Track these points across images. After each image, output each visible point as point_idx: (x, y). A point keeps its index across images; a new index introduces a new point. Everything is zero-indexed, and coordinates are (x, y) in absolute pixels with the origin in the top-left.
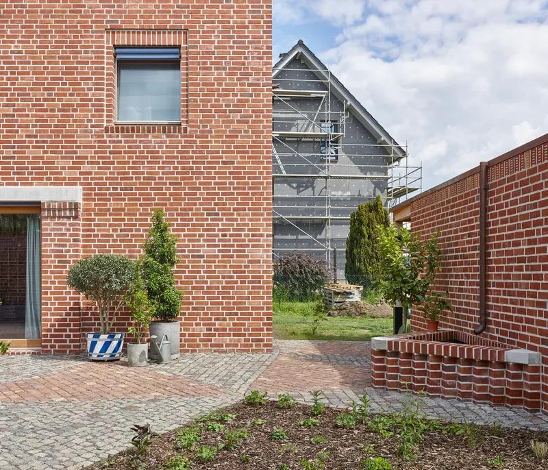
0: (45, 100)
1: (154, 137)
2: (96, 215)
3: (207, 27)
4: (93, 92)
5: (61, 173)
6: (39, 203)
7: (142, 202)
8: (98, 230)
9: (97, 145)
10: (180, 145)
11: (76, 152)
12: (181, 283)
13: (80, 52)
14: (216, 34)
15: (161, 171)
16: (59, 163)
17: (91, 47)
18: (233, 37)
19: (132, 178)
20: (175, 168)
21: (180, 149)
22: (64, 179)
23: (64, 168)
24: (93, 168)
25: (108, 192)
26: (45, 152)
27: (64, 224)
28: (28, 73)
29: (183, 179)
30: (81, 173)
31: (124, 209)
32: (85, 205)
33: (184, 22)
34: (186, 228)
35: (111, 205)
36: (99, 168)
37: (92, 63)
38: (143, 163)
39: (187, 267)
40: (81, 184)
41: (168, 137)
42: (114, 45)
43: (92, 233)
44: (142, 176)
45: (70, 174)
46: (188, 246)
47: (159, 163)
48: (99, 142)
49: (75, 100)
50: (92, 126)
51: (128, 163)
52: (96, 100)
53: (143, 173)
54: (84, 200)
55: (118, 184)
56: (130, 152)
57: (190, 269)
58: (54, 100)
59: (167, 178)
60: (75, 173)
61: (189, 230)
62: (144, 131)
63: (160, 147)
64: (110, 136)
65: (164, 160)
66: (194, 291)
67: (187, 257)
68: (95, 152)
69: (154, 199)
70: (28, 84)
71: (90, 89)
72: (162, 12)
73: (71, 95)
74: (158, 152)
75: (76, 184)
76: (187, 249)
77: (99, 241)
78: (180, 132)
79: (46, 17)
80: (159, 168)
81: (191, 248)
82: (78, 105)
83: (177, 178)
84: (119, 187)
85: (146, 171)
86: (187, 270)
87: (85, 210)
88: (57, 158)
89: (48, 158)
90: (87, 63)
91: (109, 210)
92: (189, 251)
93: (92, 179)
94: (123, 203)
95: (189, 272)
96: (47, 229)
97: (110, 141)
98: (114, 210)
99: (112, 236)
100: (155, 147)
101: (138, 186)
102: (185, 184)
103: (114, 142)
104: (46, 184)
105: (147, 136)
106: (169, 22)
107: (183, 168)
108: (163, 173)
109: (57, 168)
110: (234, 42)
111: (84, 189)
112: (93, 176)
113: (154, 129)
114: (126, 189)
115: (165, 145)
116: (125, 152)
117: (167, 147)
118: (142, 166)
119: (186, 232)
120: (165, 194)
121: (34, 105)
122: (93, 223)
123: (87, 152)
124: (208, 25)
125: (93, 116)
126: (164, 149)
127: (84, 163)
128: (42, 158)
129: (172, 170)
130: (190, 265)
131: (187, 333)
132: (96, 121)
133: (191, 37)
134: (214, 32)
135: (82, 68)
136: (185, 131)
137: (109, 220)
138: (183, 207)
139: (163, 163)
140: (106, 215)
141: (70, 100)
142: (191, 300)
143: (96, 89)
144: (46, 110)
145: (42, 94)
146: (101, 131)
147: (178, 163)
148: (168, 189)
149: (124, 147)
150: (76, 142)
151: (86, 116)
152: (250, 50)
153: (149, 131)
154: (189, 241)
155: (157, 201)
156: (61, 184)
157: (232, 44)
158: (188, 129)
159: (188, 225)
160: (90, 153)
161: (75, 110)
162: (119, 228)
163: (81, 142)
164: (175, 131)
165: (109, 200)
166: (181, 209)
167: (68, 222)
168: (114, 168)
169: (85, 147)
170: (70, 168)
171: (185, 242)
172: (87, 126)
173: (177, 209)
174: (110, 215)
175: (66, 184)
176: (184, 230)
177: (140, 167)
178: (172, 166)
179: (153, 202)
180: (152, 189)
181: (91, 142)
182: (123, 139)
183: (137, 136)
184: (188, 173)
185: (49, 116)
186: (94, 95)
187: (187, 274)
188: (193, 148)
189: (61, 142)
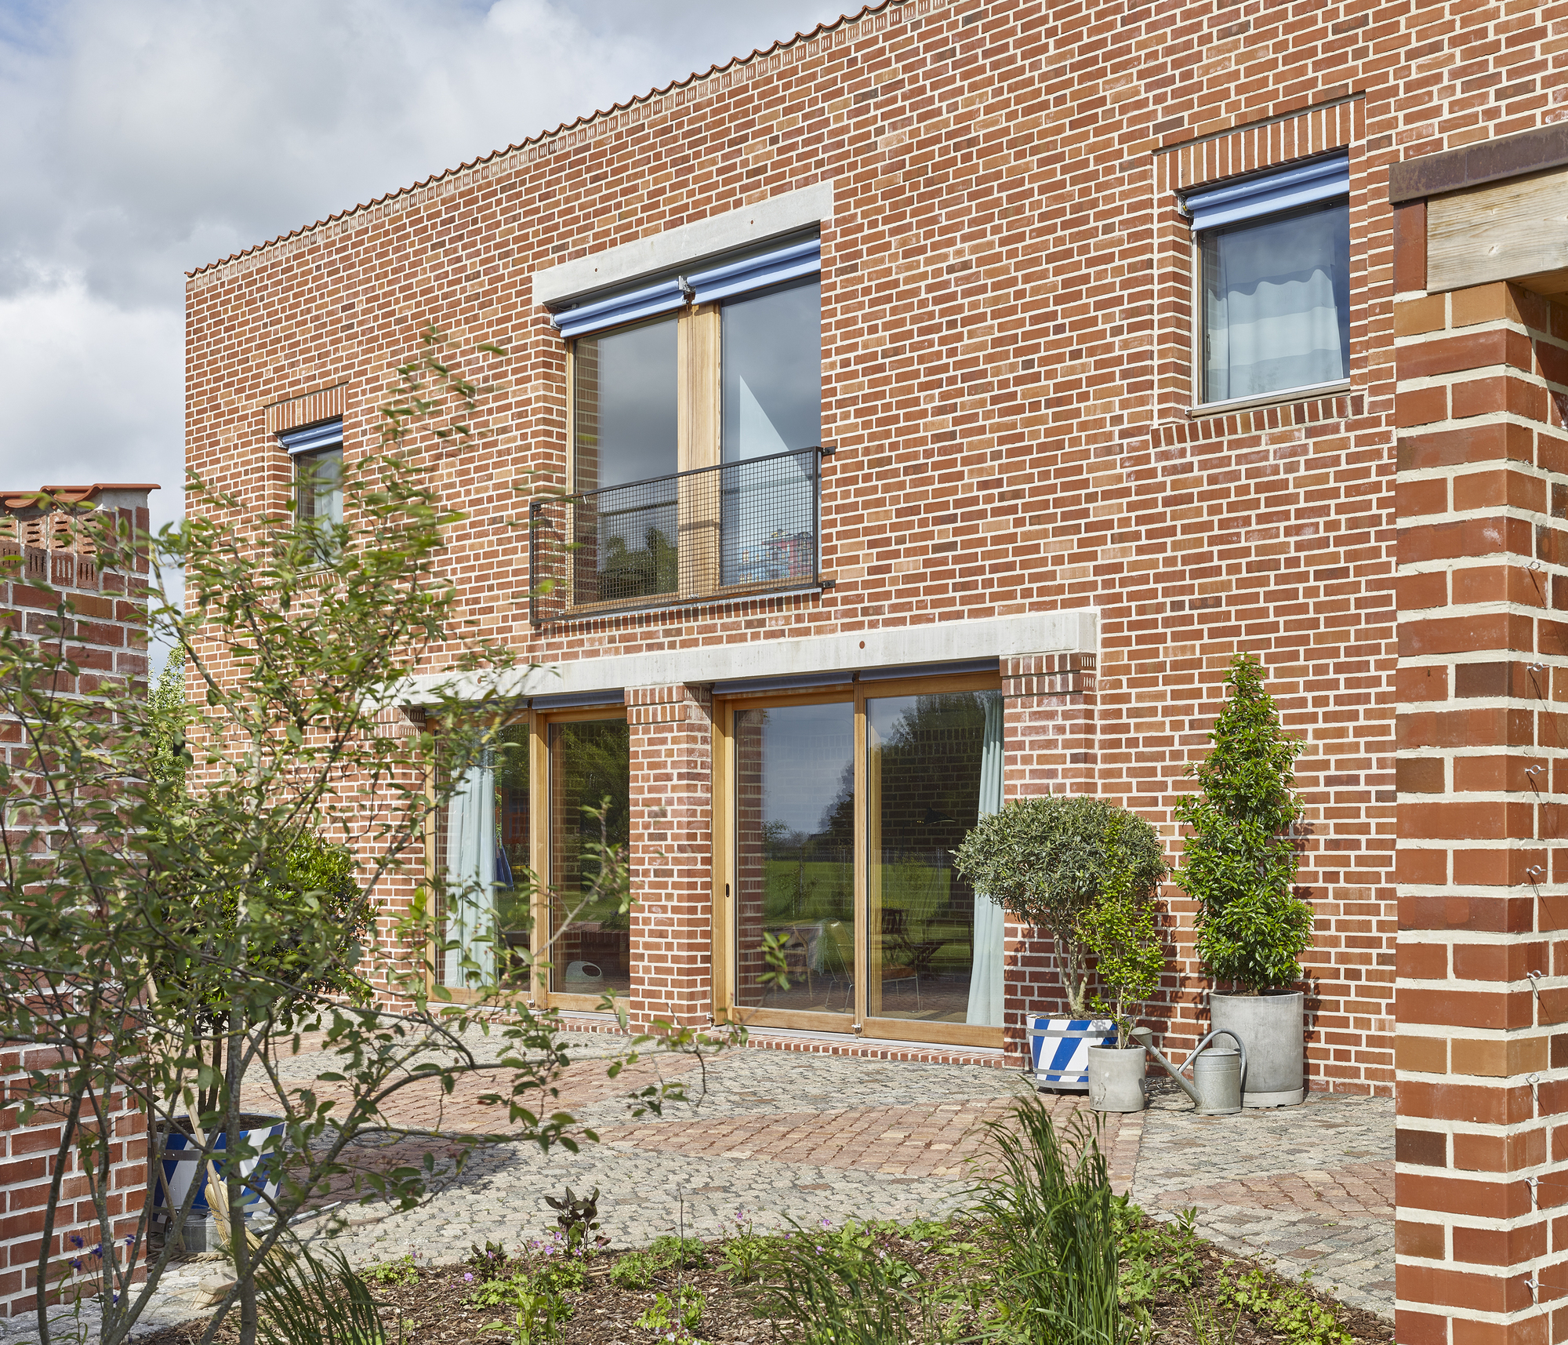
0: (1019, 381)
1: (1274, 440)
2: (1132, 683)
3: (1420, 68)
4: (1125, 336)
5: (1052, 575)
6: (994, 661)
7: (1243, 637)
8: (1138, 727)
9: (1133, 484)
10: (1343, 453)
11: (1085, 513)
12: (1349, 877)
13: (1093, 233)
14: (1446, 82)
15: (1292, 540)
16: (1051, 546)
17: (1118, 211)
18: (1495, 78)
19: (1217, 571)
20: (1332, 526)
21: (1344, 466)
22: (1060, 589)
23: (1058, 560)
24: (1125, 552)
25: (1159, 616)
26: (1019, 523)
27: (1051, 715)
28: (982, 317)
29: (1351, 556)
30: (1098, 571)
31: (1197, 663)
32: (1107, 657)
33: (1353, 71)
34: (1361, 708)
35: (1167, 653)
36: (1140, 550)
37: (1124, 255)
38: (1247, 521)
39: (1364, 829)
40: (1099, 600)
41: (1310, 433)
42: (1178, 191)
43: (1123, 736)
44: (1244, 561)
45: (1074, 573)
46: (1367, 763)
47: (1286, 516)
48: (1139, 475)
49: (1084, 368)
50: (1124, 434)
51: (1208, 526)
52: (1133, 358)
53: (1245, 552)
54: (1106, 643)
55: (1183, 590)
56: (1212, 495)
57: (1373, 835)
58: (1036, 377)
59: (1310, 561)
60: (1084, 572)
61: (1369, 714)
62: (1246, 427)
63: (1291, 468)
64: (1165, 456)
65: (1302, 505)
66: (1383, 903)
67: (1364, 797)
68: (1131, 507)
69: (1274, 627)
70: (982, 346)
71: (1117, 331)
72: (1296, 57)
73: (1075, 355)
74: (1284, 484)
75: (1083, 602)
76: (1362, 773)
77: (1140, 757)
78: (1341, 412)
79: (1020, 155)
80: (1288, 531)
81: (1374, 771)
82: (1091, 381)
83: (1335, 558)
84: (1186, 598)
85: (1253, 544)
86: (1363, 838)
87: (1109, 671)
88: (1044, 534)
89: (1026, 536)
90: (1110, 258)
91: (1161, 667)
92: (1370, 780)
93: (1124, 582)
94: (1198, 643)
95: (1371, 844)
96: (1014, 731)
97: (1164, 468)
98: (1175, 666)
99: (1169, 741)
100: (1276, 471)
101: (1235, 592)
102: (1359, 571)
103: (1174, 470)
104: (1020, 609)
105: (1256, 441)
106: (1313, 83)
107: (1352, 523)
108: (1299, 547)
109: (1043, 562)
110: (1500, 95)
111: (1105, 614)
112: (1125, 574)
113: (1272, 415)
114: (1203, 603)
115: (1302, 459)
116: (1203, 497)
117: (1310, 464)
118: (1243, 531)
119: (1362, 722)
120: (1303, 609)
121: (995, 400)
122: (1124, 707)
123: (1110, 510)
124: (1421, 60)
125: (1124, 405)
126: (1302, 472)
127: (1102, 541)
128: (1012, 538)
129: (1322, 534)
130: (1373, 822)
131: (1364, 1033)
132: (1133, 418)
133: (1372, 113)
134: (1438, 78)
135: (1100, 275)
136: (1358, 409)
137: (1161, 696)
138: (1353, 643)
139: (1300, 514)
140: (1154, 682)
141: (1072, 370)
142: (1374, 933)
143: (1133, 328)
144: (1020, 409)
145: (1012, 365)
146: (1144, 445)
147: (1340, 509)
148: (1311, 592)
149: (1198, 482)
150: (1085, 484)
151: (1108, 407)
152: (1551, 105)
153: (1260, 426)
154: (1370, 747)
155: (1282, 633)
156: (1052, 605)
157: (1492, 103)
158: (1367, 400)
159: (1366, 699)
160: (1116, 511)
161: (1083, 397)
162: (1187, 719)
163: (1098, 482)
164: (1328, 414)
165: (1161, 638)
166: (1349, 652)
167: (1060, 709)
168: (1176, 546)
169: (1107, 495)
170: (1074, 558)
171: (1358, 751)
172: (1109, 436)
173: (1335, 652)
174: (1167, 681)
175: (1066, 604)
176: (1354, 716)
177: (1238, 535)
178: (1321, 520)
179: (1272, 636)
180: (1270, 596)
181: (1119, 478)
182: (1196, 459)
183: (1233, 445)
184: (1365, 538)
185: (1028, 423)
186: (1125, 345)
187: (1363, 852)
188: (1380, 457)
189: (1052, 489)
